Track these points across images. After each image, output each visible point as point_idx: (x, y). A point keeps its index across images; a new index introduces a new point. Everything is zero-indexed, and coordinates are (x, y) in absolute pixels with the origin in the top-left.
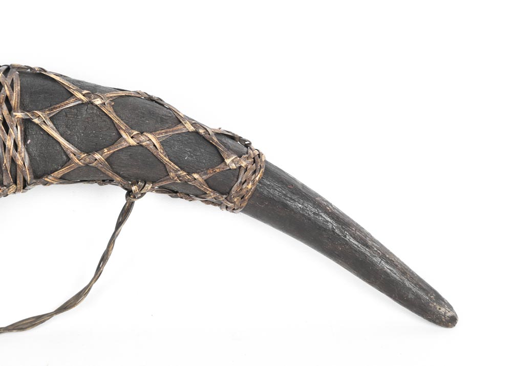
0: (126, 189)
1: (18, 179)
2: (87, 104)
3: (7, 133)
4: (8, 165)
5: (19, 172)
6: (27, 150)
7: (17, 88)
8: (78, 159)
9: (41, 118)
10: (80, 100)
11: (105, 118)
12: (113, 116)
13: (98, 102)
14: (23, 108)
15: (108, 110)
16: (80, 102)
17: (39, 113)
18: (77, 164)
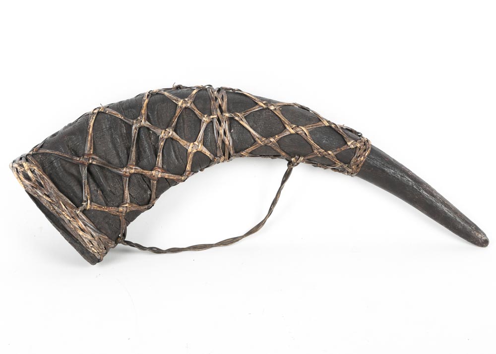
0: (288, 160)
1: (226, 153)
2: (266, 109)
3: (220, 125)
4: (220, 144)
5: (226, 149)
6: (231, 135)
7: (225, 100)
8: (261, 141)
9: (239, 117)
10: (262, 106)
11: (276, 117)
12: (281, 116)
13: (272, 108)
14: (229, 111)
15: (278, 113)
16: (262, 108)
17: (239, 114)
18: (260, 144)
